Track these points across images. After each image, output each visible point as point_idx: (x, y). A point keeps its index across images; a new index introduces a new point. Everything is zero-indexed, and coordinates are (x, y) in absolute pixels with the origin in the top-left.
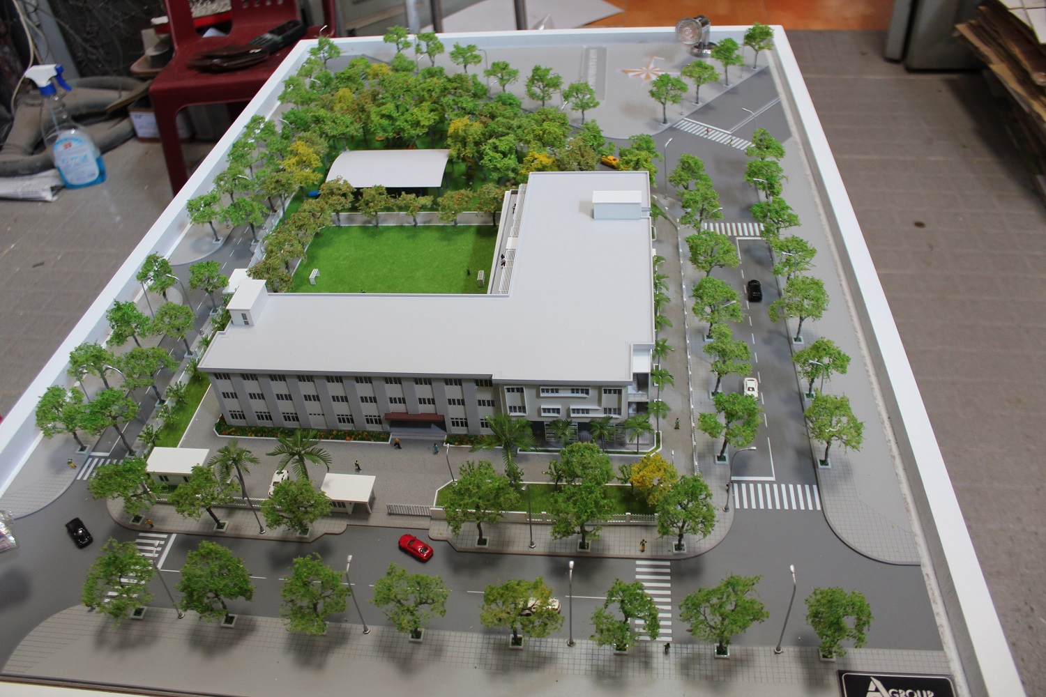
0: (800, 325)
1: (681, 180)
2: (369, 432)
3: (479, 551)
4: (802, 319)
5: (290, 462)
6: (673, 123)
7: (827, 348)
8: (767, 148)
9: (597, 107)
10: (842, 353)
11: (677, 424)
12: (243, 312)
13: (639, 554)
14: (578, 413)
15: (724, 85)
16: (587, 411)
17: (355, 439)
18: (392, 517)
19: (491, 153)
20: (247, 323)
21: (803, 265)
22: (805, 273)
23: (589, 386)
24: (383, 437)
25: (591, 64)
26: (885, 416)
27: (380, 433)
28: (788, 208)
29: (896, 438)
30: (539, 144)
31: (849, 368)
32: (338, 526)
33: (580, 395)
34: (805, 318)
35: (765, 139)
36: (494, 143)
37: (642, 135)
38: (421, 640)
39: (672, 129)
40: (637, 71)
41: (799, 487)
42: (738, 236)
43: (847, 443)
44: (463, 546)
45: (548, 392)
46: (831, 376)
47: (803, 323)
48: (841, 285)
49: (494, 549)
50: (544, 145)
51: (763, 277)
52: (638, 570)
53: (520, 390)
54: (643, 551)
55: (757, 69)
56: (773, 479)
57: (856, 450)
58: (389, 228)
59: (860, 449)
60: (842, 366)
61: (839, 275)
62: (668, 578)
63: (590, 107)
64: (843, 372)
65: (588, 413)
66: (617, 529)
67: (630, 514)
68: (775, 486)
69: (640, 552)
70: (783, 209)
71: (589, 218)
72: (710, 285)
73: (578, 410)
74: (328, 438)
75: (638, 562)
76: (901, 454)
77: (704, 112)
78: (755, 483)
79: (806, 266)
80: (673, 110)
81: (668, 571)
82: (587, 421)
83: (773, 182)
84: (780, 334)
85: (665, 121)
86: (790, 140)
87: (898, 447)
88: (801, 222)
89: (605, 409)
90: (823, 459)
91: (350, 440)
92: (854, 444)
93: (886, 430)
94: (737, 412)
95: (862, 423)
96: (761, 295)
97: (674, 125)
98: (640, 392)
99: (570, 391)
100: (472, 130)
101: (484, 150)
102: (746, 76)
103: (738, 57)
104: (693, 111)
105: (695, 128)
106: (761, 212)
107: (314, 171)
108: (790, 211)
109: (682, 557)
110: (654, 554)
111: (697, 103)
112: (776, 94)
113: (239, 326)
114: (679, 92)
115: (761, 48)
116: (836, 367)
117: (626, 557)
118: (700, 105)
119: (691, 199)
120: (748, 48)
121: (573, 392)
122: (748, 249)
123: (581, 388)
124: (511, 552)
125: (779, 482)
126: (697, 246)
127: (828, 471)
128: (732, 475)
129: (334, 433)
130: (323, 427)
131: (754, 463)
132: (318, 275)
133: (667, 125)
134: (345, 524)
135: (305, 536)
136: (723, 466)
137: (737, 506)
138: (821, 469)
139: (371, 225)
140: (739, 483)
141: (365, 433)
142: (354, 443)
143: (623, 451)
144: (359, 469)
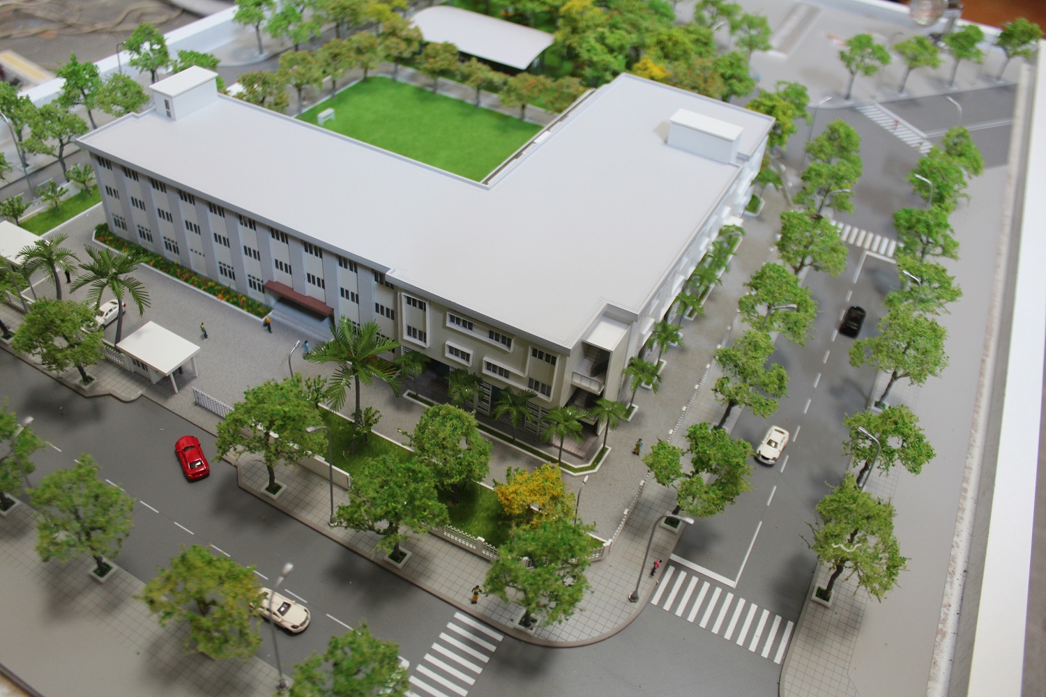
0: (889, 385)
1: (821, 151)
2: (248, 299)
3: (262, 498)
4: (895, 377)
5: (91, 283)
6: (857, 103)
7: (900, 421)
8: (960, 155)
10: (925, 441)
11: (638, 446)
12: (167, 99)
13: (465, 603)
14: (495, 372)
15: (946, 84)
16: (506, 374)
17: (228, 301)
18: (198, 409)
19: (593, 42)
20: (169, 114)
21: (932, 306)
22: (929, 316)
23: (513, 335)
24: (258, 309)
26: (960, 565)
27: (260, 305)
28: (947, 226)
29: (961, 607)
30: (660, 53)
31: (925, 467)
32: (130, 390)
33: (499, 345)
34: (900, 377)
35: (961, 143)
36: (603, 33)
37: (796, 84)
38: (102, 579)
39: (852, 109)
41: (766, 613)
42: (870, 249)
43: (865, 580)
44: (249, 484)
45: (458, 323)
46: (891, 467)
47: (895, 384)
48: (983, 361)
49: (283, 504)
50: (666, 56)
51: (875, 309)
52: (451, 626)
53: (422, 306)
54: (474, 602)
55: (1000, 83)
56: (732, 584)
57: (874, 597)
58: (446, 99)
59: (882, 599)
60: (914, 460)
61: (986, 347)
62: (485, 659)
63: (760, 49)
64: (914, 470)
65: (507, 377)
66: (461, 554)
67: (483, 540)
68: (730, 596)
69: (469, 602)
70: (939, 225)
71: (660, 141)
72: (775, 275)
73: (495, 366)
74: (199, 287)
75: (458, 616)
76: (957, 634)
77: (907, 107)
78: (703, 579)
79: (938, 310)
80: (863, 88)
81: (492, 648)
82: (502, 387)
83: (945, 193)
84: (859, 389)
85: (848, 97)
86: (1002, 169)
87: (959, 621)
88: (959, 255)
89: (531, 380)
90: (824, 587)
91: (222, 299)
92: (877, 586)
93: (951, 588)
94: (710, 459)
95: (904, 559)
96: (859, 328)
97: (858, 106)
98: (595, 378)
99: (488, 334)
100: (589, 14)
101: (588, 37)
102: (981, 85)
103: (978, 53)
104: (893, 98)
105: (882, 117)
106: (907, 221)
107: (393, 10)
108: (948, 232)
109: (525, 639)
110: (488, 613)
111: (901, 91)
112: (1010, 113)
113: (159, 115)
114: (877, 63)
115: (1016, 54)
116: (905, 459)
117: (447, 600)
118: (903, 96)
119: (815, 170)
120: (1000, 51)
121: (491, 337)
122: (874, 270)
123: (502, 334)
124: (301, 520)
125: (738, 593)
126: (791, 226)
127: (822, 609)
128: (674, 552)
129: (210, 284)
130: (204, 273)
131: (717, 549)
132: (333, 117)
133: (848, 103)
134: (140, 392)
135: (84, 387)
136: (666, 532)
137: (655, 601)
138: (814, 602)
139: (429, 89)
140: (679, 567)
141: (244, 299)
142: (225, 305)
143: (540, 451)
144: (205, 336)
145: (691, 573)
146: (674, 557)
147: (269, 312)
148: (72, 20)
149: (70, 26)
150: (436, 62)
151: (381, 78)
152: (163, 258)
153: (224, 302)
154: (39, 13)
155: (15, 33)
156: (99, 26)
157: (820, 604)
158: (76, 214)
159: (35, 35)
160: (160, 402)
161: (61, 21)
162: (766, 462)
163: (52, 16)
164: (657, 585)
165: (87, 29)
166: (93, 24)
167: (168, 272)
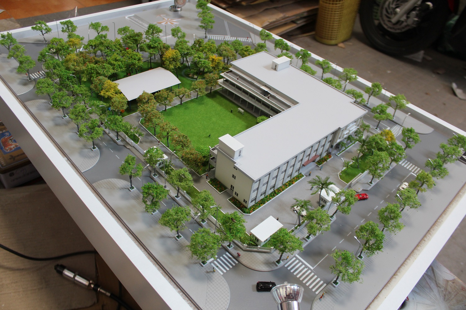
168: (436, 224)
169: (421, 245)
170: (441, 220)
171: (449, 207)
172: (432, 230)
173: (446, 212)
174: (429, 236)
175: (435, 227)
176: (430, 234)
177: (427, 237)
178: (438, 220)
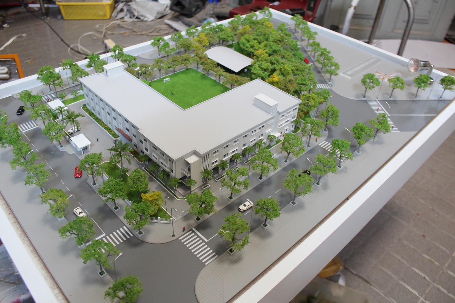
6: (368, 99)
9: (337, 76)
12: (107, 70)
13: (128, 224)
15: (414, 97)
16: (165, 166)
17: (108, 132)
20: (107, 75)
25: (366, 63)
27: (116, 135)
30: (280, 73)
33: (162, 156)
36: (262, 63)
39: (365, 101)
40: (381, 74)
41: (211, 251)
44: (89, 181)
45: (154, 148)
50: (282, 74)
52: (121, 229)
53: (147, 141)
55: (441, 99)
56: (206, 241)
58: (211, 79)
62: (125, 239)
68: (203, 244)
73: (163, 163)
75: (125, 227)
77: (389, 102)
78: (199, 237)
81: (128, 237)
85: (364, 97)
89: (170, 168)
97: (368, 100)
99: (160, 153)
104: (386, 99)
105: (376, 105)
109: (138, 237)
111: (390, 97)
114: (375, 85)
115: (446, 88)
118: (391, 99)
120: (441, 86)
125: (207, 243)
127: (228, 254)
128: (195, 228)
129: (106, 126)
130: (105, 123)
131: (209, 231)
132: (169, 80)
133: (364, 99)
134: (74, 153)
135: (60, 148)
136: (195, 222)
137: (180, 239)
138: (228, 252)
139: (207, 75)
140: (193, 232)
141: (113, 132)
142: (107, 133)
143: (172, 191)
144: (98, 141)
145: (196, 234)
146: (194, 229)
147: (118, 137)
148: (135, 30)
149: (134, 32)
150: (207, 67)
151: (193, 69)
152: (97, 117)
153: (107, 132)
154: (125, 26)
155: (115, 33)
156: (144, 33)
157: (229, 253)
158: (80, 100)
159: (122, 34)
160: (78, 156)
161: (132, 30)
162: (240, 210)
163: (129, 28)
164: (184, 235)
165: (140, 33)
166: (142, 32)
167: (96, 121)
168: (23, 235)
169: (7, 209)
170: (26, 242)
171: (40, 262)
172: (18, 226)
173: (34, 254)
174: (13, 221)
175: (20, 232)
176: (15, 223)
177: (13, 218)
178: (27, 239)
